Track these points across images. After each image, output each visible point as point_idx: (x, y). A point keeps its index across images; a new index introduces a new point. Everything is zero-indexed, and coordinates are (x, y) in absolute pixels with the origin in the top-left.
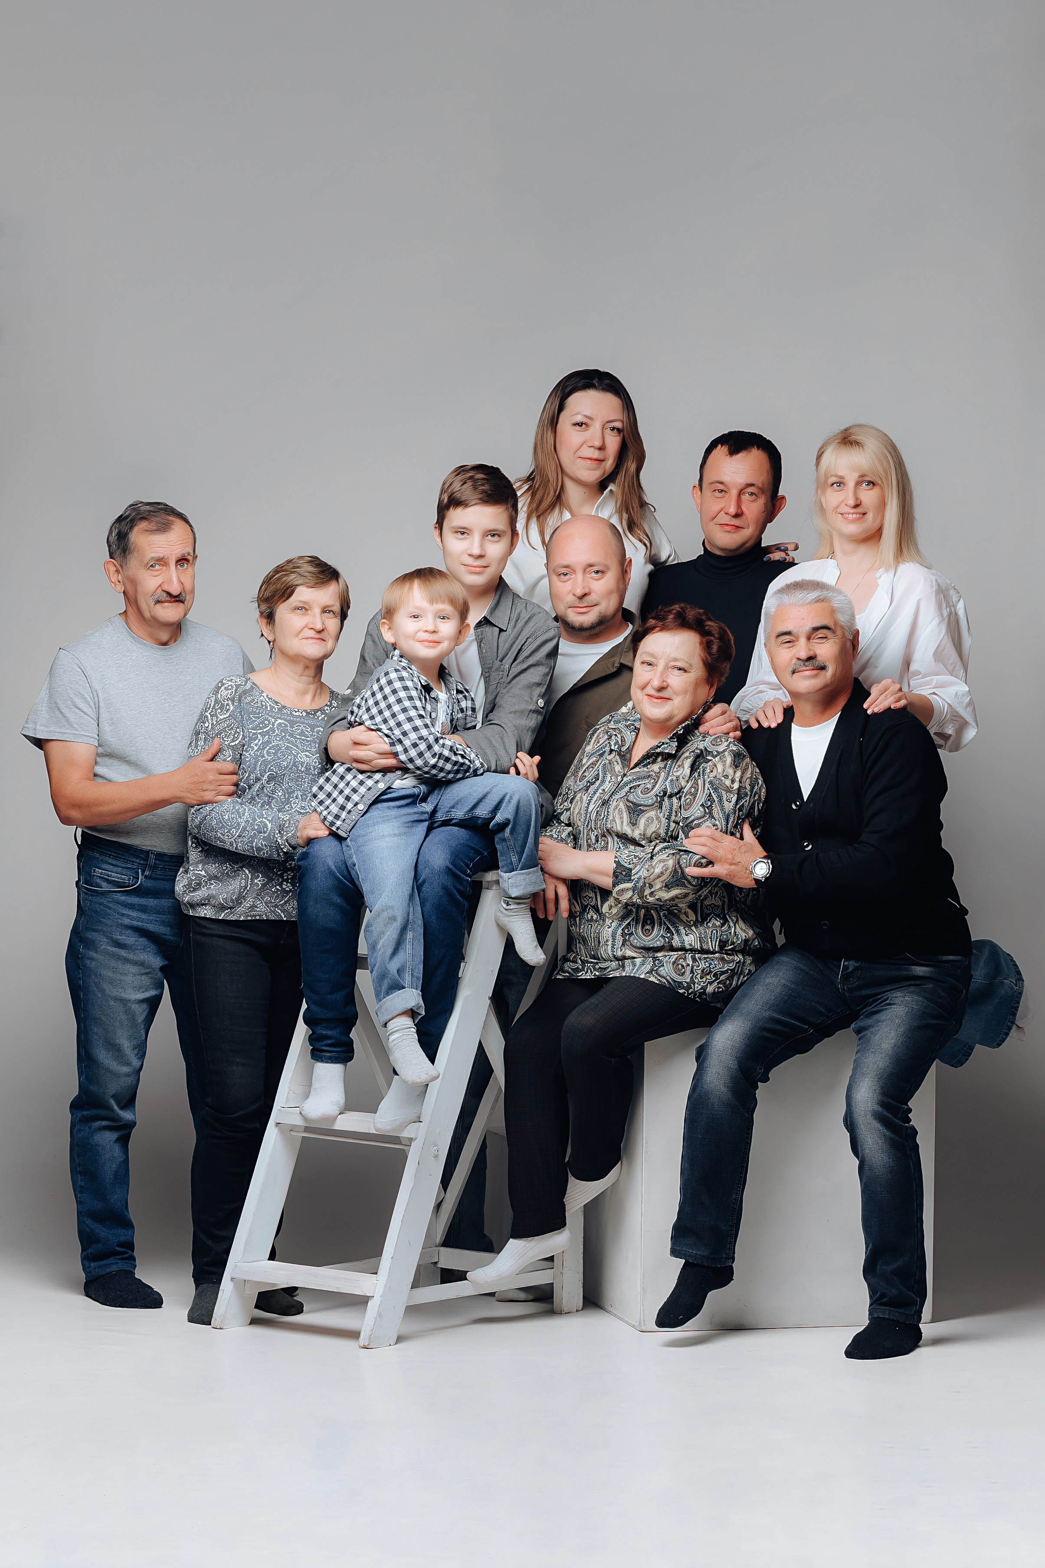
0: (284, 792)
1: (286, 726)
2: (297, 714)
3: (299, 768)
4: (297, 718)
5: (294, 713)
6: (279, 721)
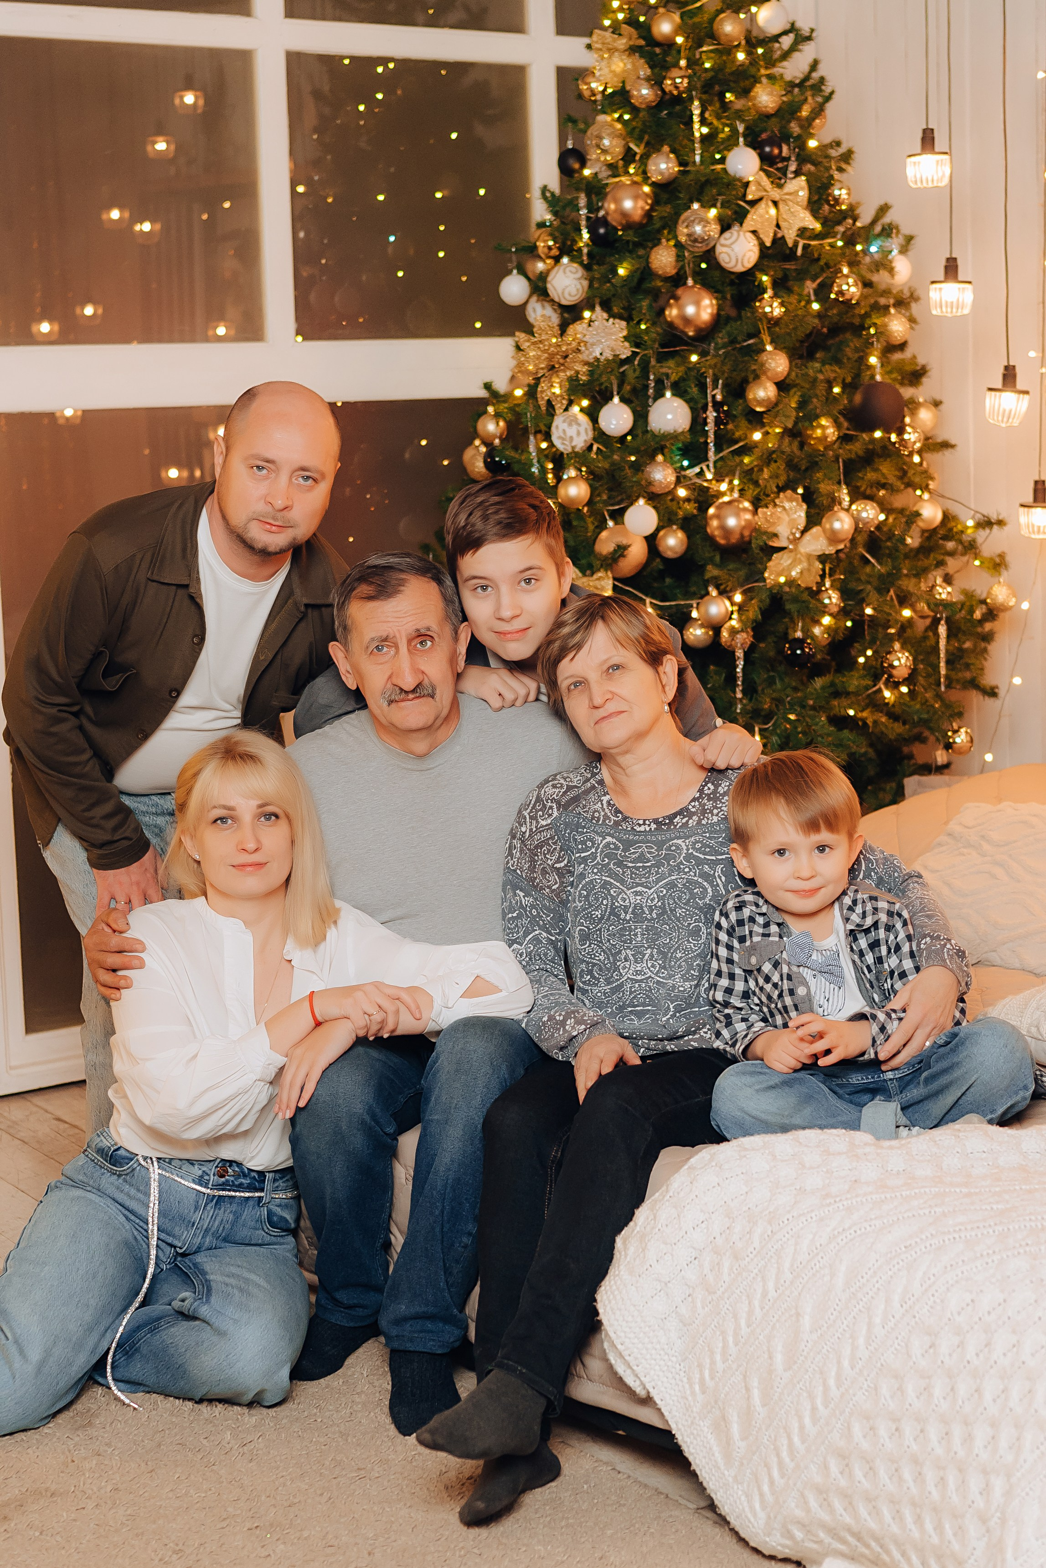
5: (637, 828)
6: (610, 839)
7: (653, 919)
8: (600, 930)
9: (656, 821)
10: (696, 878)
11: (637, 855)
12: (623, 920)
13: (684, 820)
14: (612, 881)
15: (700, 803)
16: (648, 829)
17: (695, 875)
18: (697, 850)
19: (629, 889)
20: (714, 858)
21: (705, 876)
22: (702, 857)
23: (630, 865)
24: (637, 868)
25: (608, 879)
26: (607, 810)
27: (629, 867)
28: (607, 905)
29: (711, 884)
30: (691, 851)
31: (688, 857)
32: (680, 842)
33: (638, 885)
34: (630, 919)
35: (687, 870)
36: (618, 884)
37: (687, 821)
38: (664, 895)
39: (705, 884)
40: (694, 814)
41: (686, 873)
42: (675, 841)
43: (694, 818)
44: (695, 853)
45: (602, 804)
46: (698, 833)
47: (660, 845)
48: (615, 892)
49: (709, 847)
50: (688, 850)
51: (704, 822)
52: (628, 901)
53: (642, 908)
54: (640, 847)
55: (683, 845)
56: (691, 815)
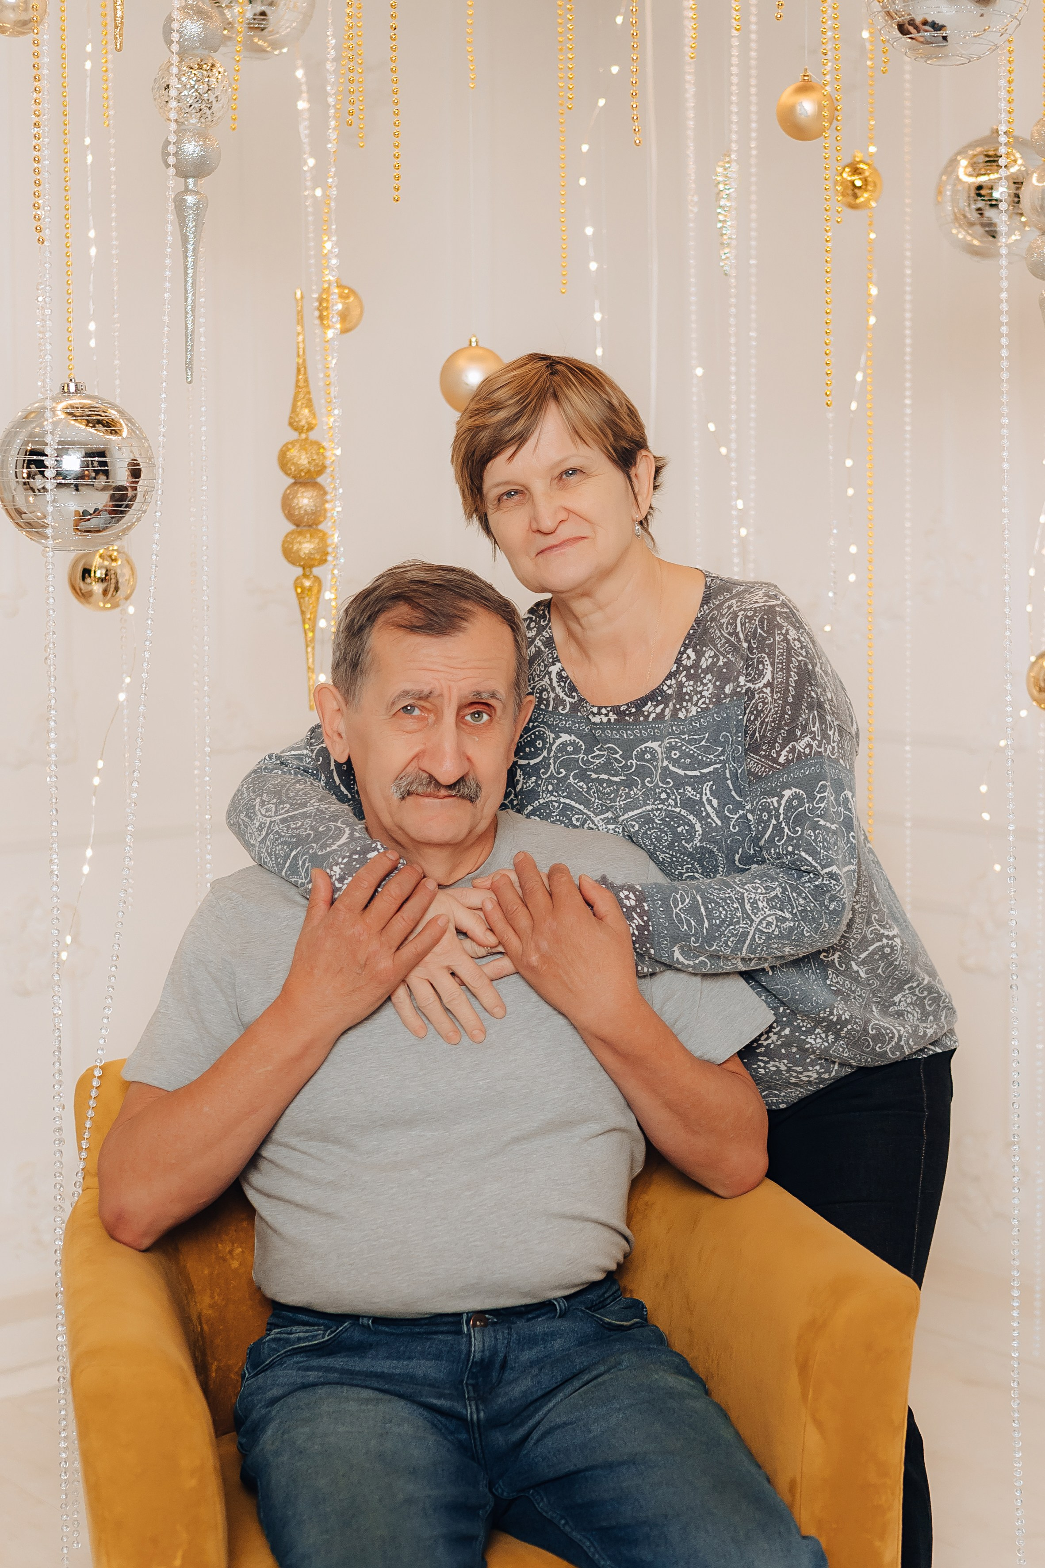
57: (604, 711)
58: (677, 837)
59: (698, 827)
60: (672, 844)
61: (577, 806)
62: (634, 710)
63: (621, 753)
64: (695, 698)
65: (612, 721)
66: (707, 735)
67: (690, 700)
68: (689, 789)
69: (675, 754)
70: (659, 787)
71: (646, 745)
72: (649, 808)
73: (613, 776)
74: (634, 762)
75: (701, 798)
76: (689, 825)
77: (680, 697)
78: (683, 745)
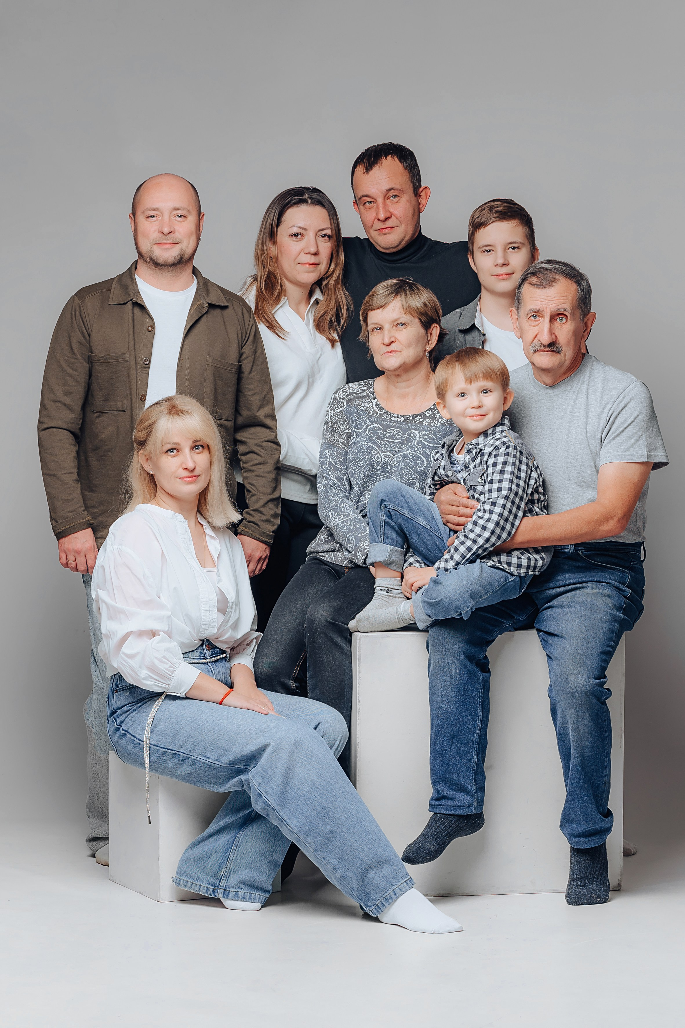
0: (360, 487)
1: (379, 429)
2: (396, 419)
3: (375, 467)
4: (393, 423)
5: (393, 419)
6: (375, 425)
7: (391, 472)
8: (360, 473)
9: (405, 417)
10: (420, 455)
11: (390, 435)
12: (375, 469)
13: (421, 420)
14: (374, 446)
15: (432, 413)
16: (399, 420)
17: (420, 453)
18: (425, 440)
19: (382, 453)
20: (432, 445)
21: (425, 455)
22: (426, 443)
23: (386, 439)
24: (389, 442)
25: (371, 445)
26: (375, 408)
27: (385, 441)
28: (368, 459)
29: (427, 459)
30: (421, 439)
31: (419, 442)
32: (416, 432)
33: (388, 451)
34: (379, 470)
35: (416, 449)
36: (377, 448)
37: (423, 421)
38: (401, 460)
39: (424, 459)
40: (428, 418)
41: (415, 451)
42: (414, 431)
43: (427, 420)
44: (423, 441)
45: (373, 405)
46: (427, 430)
47: (405, 431)
48: (374, 452)
49: (432, 439)
50: (420, 438)
51: (432, 425)
52: (380, 459)
53: (387, 465)
54: (393, 430)
55: (418, 435)
56: (425, 418)
57: (400, 416)
58: (416, 464)
59: (425, 463)
60: (412, 466)
61: (375, 447)
62: (411, 418)
63: (402, 432)
64: (440, 420)
65: (402, 421)
66: (441, 433)
67: (438, 420)
68: (427, 450)
69: (426, 437)
70: (415, 446)
71: (412, 431)
72: (408, 452)
73: (395, 440)
74: (406, 436)
75: (430, 454)
76: (422, 461)
77: (434, 419)
78: (430, 435)
